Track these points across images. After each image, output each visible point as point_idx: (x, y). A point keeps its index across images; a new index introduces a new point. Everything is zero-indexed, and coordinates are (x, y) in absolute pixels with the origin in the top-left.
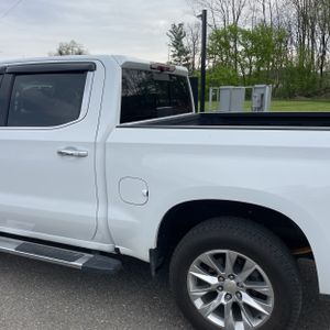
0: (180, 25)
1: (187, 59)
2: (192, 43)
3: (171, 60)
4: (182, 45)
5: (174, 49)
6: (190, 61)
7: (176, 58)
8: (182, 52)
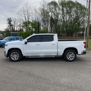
0: (10, 18)
1: (13, 27)
2: (14, 23)
6: (14, 28)
7: (9, 27)
8: (11, 25)
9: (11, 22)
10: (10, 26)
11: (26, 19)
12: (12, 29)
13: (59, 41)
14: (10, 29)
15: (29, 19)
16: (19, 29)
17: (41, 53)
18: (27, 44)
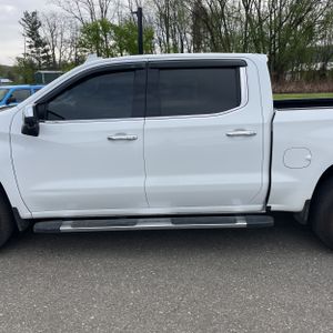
0: (34, 14)
1: (46, 51)
2: (49, 34)
3: (28, 51)
4: (38, 36)
5: (29, 39)
6: (50, 53)
7: (34, 49)
8: (39, 43)
9: (40, 31)
10: (36, 46)
11: (92, 13)
12: (44, 58)
13: (278, 105)
14: (37, 58)
15: (104, 11)
16: (73, 57)
17: (147, 197)
18: (39, 137)
